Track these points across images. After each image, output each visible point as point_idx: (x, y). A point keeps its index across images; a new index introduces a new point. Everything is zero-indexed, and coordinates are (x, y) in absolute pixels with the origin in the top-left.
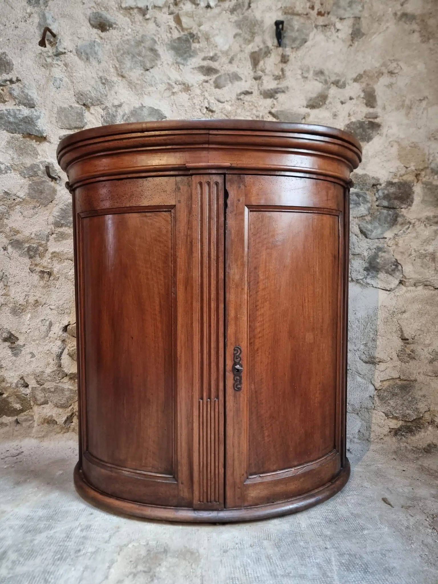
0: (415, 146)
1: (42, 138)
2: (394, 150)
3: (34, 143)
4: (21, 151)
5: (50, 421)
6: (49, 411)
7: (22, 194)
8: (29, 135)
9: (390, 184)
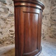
1: (6, 4)
4: (3, 5)
5: (7, 43)
6: (7, 42)
7: (3, 11)
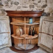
0: (51, 8)
2: (49, 9)
3: (2, 6)
8: (1, 5)
9: (48, 13)
